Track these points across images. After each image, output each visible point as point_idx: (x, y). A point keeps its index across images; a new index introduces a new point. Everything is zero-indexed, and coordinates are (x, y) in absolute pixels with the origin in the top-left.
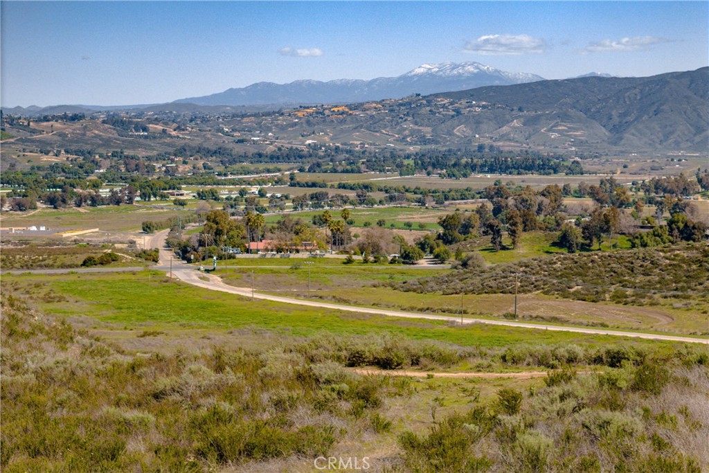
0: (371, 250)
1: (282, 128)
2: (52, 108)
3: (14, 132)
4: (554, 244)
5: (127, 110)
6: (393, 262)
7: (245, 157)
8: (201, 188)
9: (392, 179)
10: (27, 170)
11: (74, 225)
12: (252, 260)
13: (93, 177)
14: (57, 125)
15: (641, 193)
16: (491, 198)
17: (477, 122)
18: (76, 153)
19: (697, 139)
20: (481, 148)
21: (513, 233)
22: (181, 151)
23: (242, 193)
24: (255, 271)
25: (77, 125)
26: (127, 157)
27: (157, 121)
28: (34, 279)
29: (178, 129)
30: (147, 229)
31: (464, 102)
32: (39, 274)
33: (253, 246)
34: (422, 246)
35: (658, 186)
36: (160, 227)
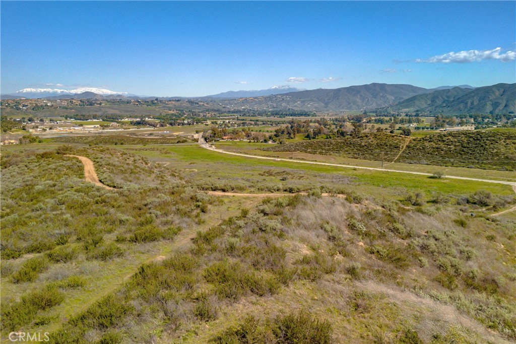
0: (256, 139)
1: (236, 104)
2: (175, 97)
3: (161, 104)
4: (305, 137)
5: (194, 98)
6: (262, 142)
7: (225, 112)
8: (212, 121)
9: (264, 118)
10: (165, 115)
11: (177, 131)
12: (224, 141)
13: (183, 117)
14: (173, 102)
15: (332, 122)
16: (290, 123)
17: (288, 102)
18: (179, 110)
19: (349, 106)
20: (289, 109)
21: (294, 134)
22: (208, 110)
23: (224, 122)
24: (224, 145)
25: (179, 103)
26: (193, 112)
27: (201, 102)
28: (163, 147)
29: (207, 104)
30: (197, 132)
31: (285, 97)
32: (165, 145)
33: (224, 137)
34: (270, 138)
35: (336, 120)
36: (200, 132)
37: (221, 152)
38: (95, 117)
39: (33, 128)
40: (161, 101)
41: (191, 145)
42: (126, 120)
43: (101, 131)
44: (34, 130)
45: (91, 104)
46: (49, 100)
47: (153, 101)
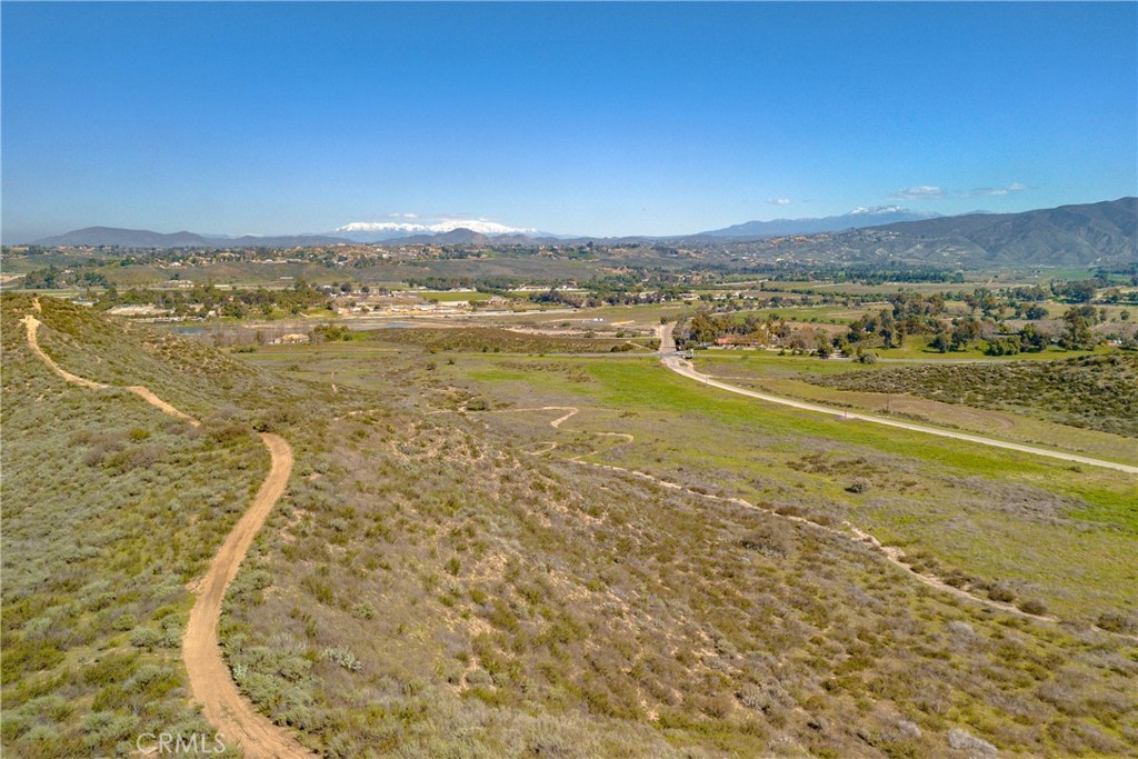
0: (798, 345)
1: (762, 251)
2: (625, 238)
3: (598, 255)
4: (930, 345)
5: (669, 239)
6: (812, 355)
7: (735, 271)
8: (703, 292)
9: (829, 286)
10: (603, 279)
11: (621, 318)
12: (718, 351)
13: (640, 284)
14: (624, 250)
15: (1006, 298)
16: (893, 302)
17: (891, 246)
18: (633, 268)
19: (1054, 256)
20: (893, 263)
21: (900, 337)
22: (696, 267)
23: (728, 296)
24: (716, 360)
25: (636, 250)
26: (663, 271)
27: (684, 247)
29: (697, 252)
30: (664, 321)
31: (884, 233)
32: (583, 357)
33: (720, 341)
34: (836, 343)
35: (1019, 293)
36: (672, 320)
37: (704, 381)
38: (464, 284)
39: (346, 306)
40: (598, 248)
41: (640, 358)
42: (524, 289)
43: (469, 314)
44: (346, 310)
45: (462, 255)
46: (386, 247)
47: (582, 248)
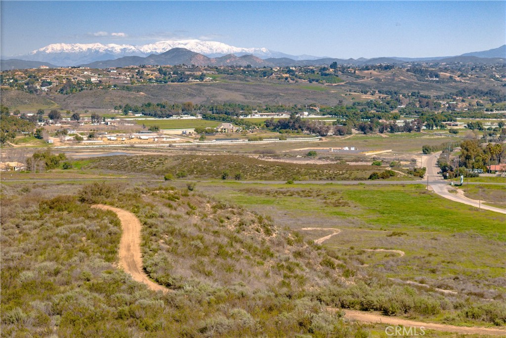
2: (374, 60)
3: (344, 78)
5: (427, 61)
8: (471, 120)
10: (351, 105)
11: (375, 147)
12: (491, 178)
13: (396, 111)
14: (375, 73)
18: (386, 93)
22: (462, 93)
23: (501, 124)
24: (489, 187)
25: (389, 73)
26: (422, 96)
27: (446, 70)
29: (461, 76)
30: (426, 151)
32: (338, 185)
33: (493, 168)
36: (435, 149)
37: (478, 206)
38: (187, 109)
39: (57, 135)
40: (344, 70)
41: (404, 186)
42: (257, 116)
43: (196, 143)
44: (58, 139)
45: (182, 78)
46: (95, 71)
47: (324, 69)
